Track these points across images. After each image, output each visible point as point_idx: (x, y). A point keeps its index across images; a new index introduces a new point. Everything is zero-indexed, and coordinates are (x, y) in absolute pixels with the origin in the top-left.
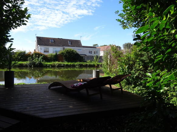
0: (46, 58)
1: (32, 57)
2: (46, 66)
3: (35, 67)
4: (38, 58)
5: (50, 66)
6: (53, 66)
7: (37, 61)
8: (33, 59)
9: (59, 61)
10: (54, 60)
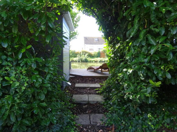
0: (90, 56)
1: (80, 55)
2: (91, 62)
3: (82, 62)
4: (85, 55)
5: (94, 62)
6: (96, 62)
7: (83, 57)
8: (81, 56)
9: (101, 58)
10: (97, 57)
